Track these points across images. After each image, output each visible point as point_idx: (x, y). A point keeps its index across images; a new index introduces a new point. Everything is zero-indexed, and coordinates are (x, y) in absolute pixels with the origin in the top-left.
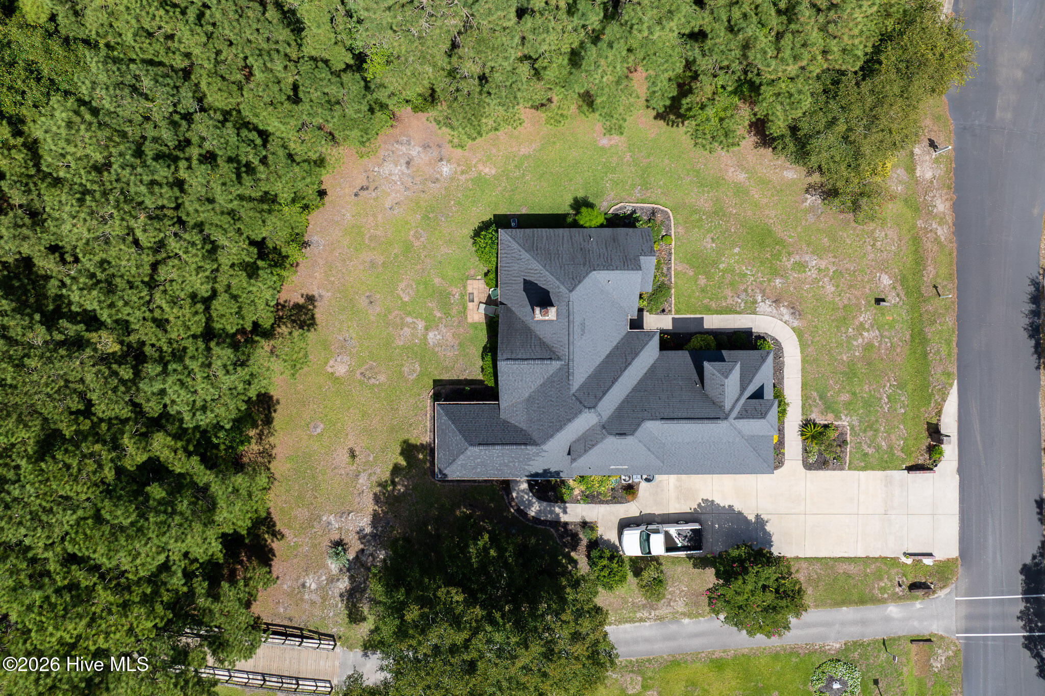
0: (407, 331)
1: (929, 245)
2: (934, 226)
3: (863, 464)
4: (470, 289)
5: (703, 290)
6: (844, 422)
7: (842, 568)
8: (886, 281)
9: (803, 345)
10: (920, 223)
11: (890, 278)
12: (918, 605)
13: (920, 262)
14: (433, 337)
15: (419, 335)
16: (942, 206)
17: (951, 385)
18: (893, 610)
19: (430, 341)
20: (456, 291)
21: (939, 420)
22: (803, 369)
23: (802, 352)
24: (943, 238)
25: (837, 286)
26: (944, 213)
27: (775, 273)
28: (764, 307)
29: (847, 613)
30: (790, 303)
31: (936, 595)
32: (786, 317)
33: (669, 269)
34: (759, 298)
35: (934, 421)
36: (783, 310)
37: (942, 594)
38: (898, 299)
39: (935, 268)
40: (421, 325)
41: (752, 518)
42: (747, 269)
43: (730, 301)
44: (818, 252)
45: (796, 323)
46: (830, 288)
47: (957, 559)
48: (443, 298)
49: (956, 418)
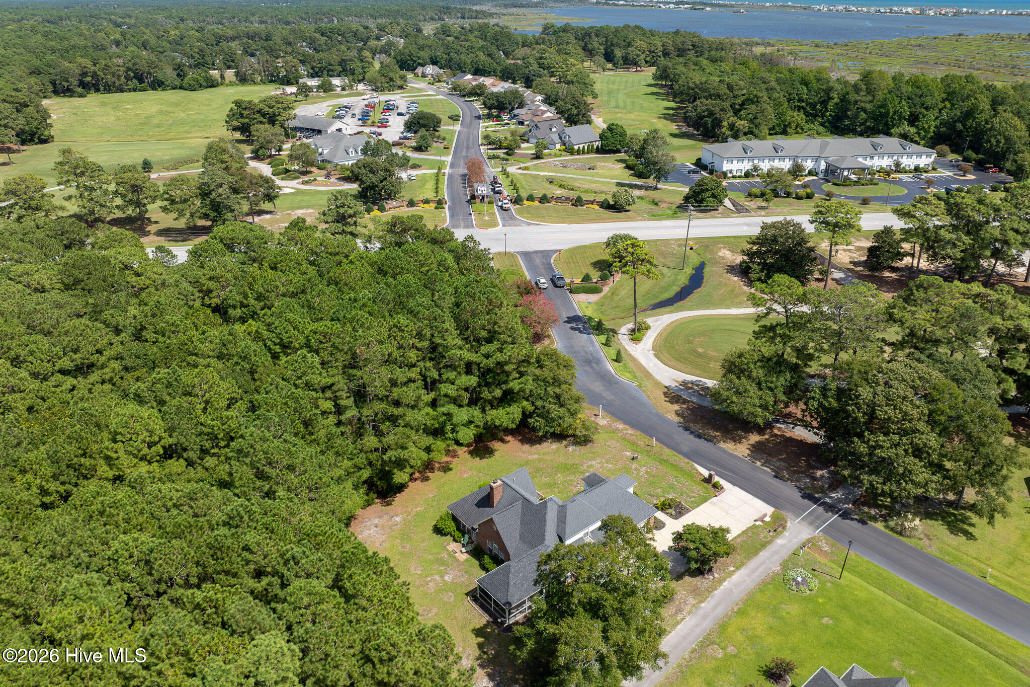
1: (631, 437)
2: (625, 432)
3: (696, 504)
6: (670, 497)
10: (619, 434)
11: (629, 452)
12: (787, 533)
13: (633, 443)
15: (440, 581)
17: (693, 465)
18: (779, 541)
19: (448, 580)
20: (444, 554)
24: (633, 433)
26: (624, 427)
29: (764, 554)
31: (788, 526)
35: (702, 477)
38: (640, 455)
39: (641, 441)
40: (437, 578)
44: (592, 459)
47: (776, 510)
49: (707, 470)
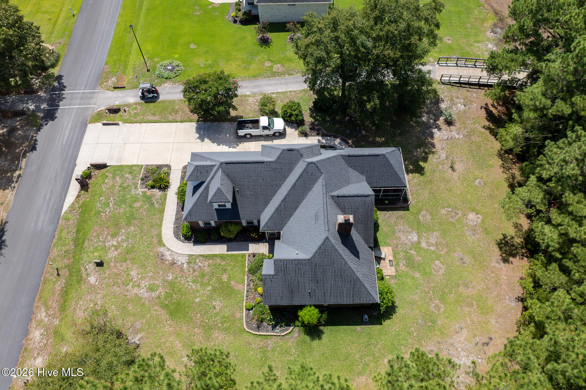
0: (433, 241)
1: (54, 305)
2: (46, 319)
3: (134, 168)
4: (393, 269)
5: (225, 270)
6: (140, 190)
7: (157, 118)
8: (92, 280)
9: (159, 236)
10: (57, 322)
11: (89, 281)
12: (117, 103)
13: (65, 293)
14: (414, 237)
15: (423, 238)
16: (36, 334)
17: (66, 212)
19: (415, 235)
20: (403, 268)
21: (79, 192)
22: (162, 221)
23: (161, 231)
24: (43, 310)
25: (128, 275)
26: (36, 329)
27: (171, 284)
28: (183, 260)
30: (164, 263)
31: (106, 107)
32: (168, 253)
33: (248, 285)
34: (185, 266)
35: (83, 192)
36: (169, 258)
37: (103, 108)
38: (87, 267)
39: (55, 288)
40: (424, 245)
41: (206, 140)
42: (192, 286)
43: (206, 263)
44: (138, 299)
45: (162, 249)
46: (133, 273)
47: (89, 123)
48: (410, 263)
49: (68, 193)
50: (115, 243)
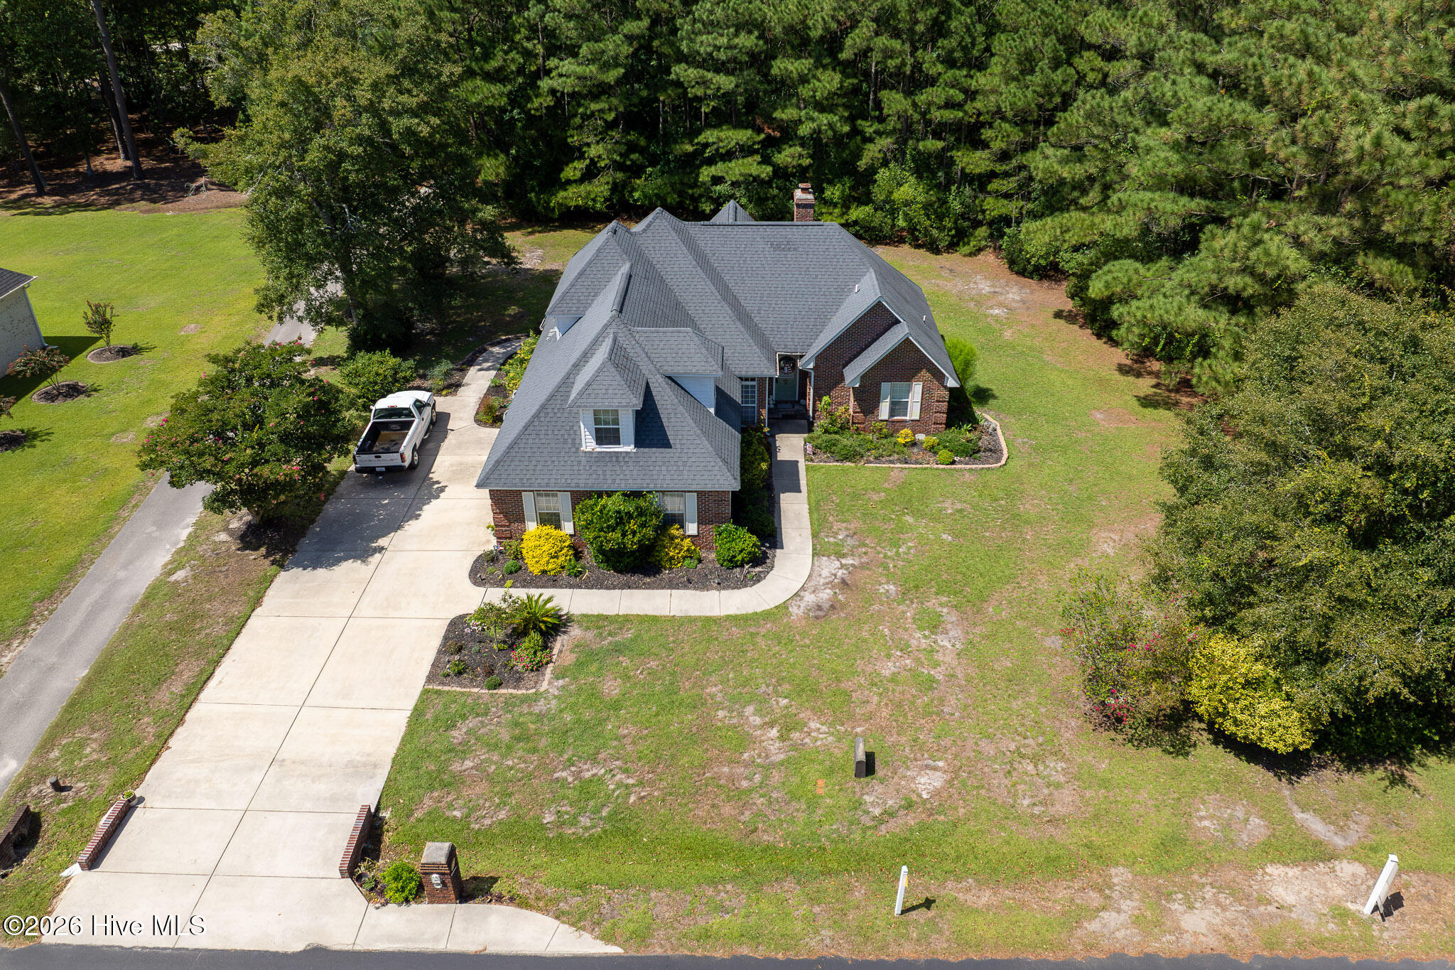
2: (1126, 905)
3: (429, 716)
6: (547, 683)
8: (928, 783)
9: (748, 619)
17: (608, 938)
21: (499, 899)
22: (692, 620)
23: (728, 617)
24: (1094, 926)
26: (1178, 931)
28: (831, 567)
32: (809, 598)
33: (890, 462)
34: (848, 561)
36: (826, 595)
41: (382, 542)
43: (838, 525)
45: (796, 611)
50: (774, 732)
